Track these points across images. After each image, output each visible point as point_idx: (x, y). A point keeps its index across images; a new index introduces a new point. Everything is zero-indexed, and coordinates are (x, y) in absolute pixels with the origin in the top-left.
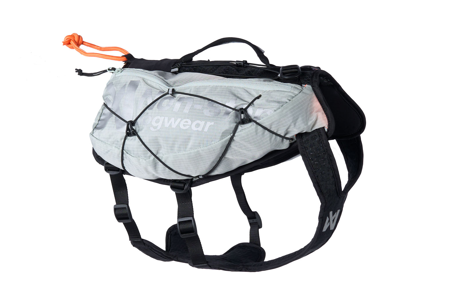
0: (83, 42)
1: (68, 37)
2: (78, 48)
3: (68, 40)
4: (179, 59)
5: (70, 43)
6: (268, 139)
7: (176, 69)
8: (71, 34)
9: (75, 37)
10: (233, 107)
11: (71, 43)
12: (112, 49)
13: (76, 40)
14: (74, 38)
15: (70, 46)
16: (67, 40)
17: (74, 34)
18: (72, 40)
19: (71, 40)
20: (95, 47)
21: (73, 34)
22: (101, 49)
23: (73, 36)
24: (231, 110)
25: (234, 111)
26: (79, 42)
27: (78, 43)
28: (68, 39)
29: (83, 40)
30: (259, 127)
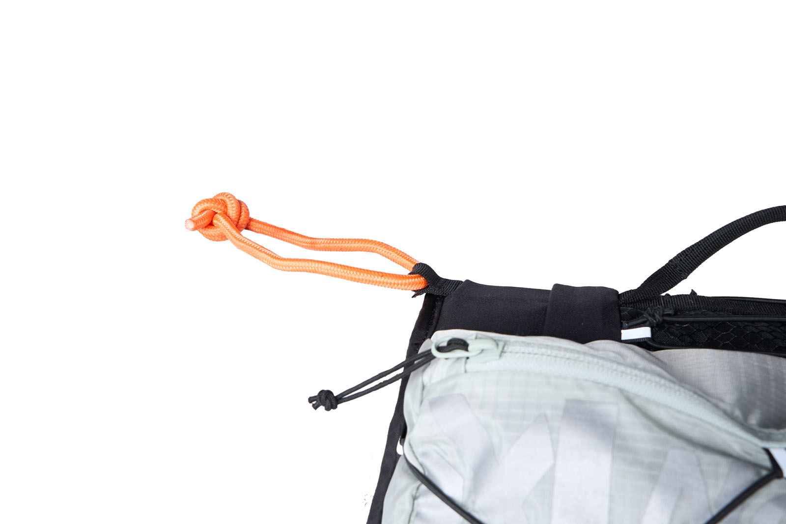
0: (251, 220)
1: (203, 206)
2: (237, 235)
3: (205, 213)
4: (636, 288)
5: (211, 224)
7: (644, 332)
8: (211, 197)
9: (229, 206)
11: (215, 221)
12: (353, 245)
13: (232, 212)
14: (226, 207)
15: (211, 231)
16: (200, 216)
17: (222, 194)
18: (220, 214)
19: (216, 213)
20: (294, 237)
21: (218, 195)
22: (313, 244)
23: (221, 201)
26: (239, 219)
27: (238, 222)
28: (204, 211)
29: (251, 216)
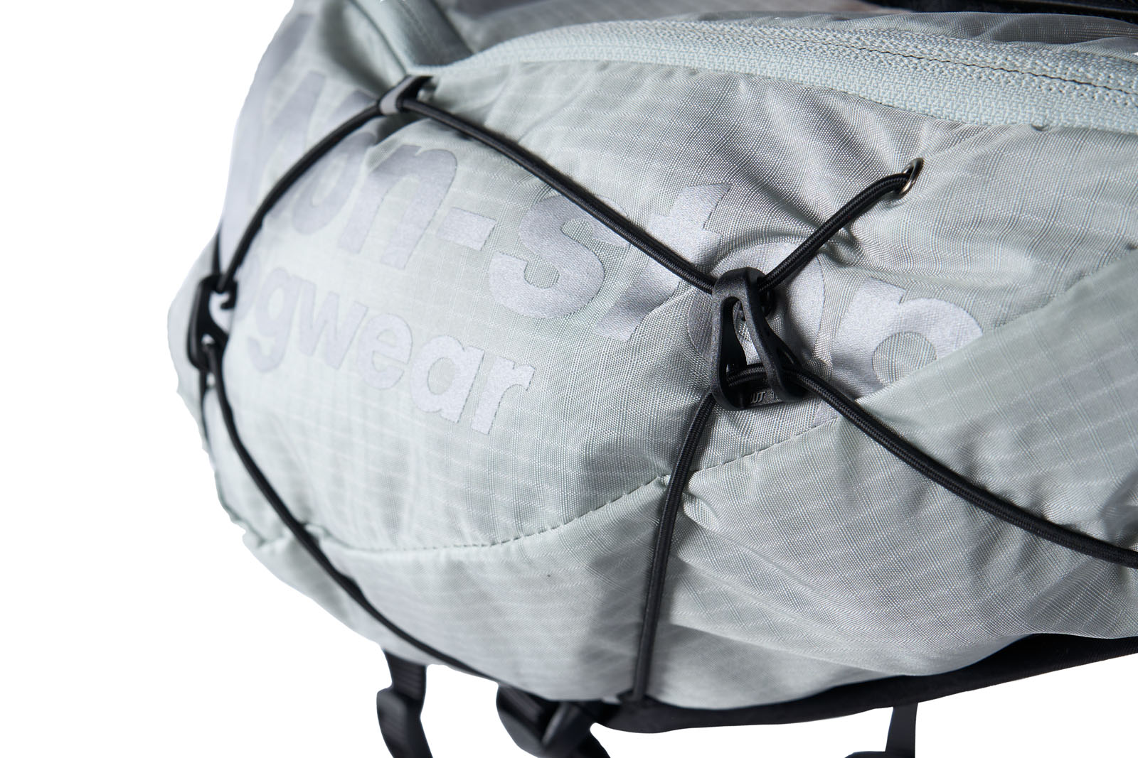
6: (961, 555)
10: (690, 252)
24: (669, 279)
25: (693, 288)
30: (873, 450)
